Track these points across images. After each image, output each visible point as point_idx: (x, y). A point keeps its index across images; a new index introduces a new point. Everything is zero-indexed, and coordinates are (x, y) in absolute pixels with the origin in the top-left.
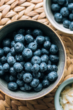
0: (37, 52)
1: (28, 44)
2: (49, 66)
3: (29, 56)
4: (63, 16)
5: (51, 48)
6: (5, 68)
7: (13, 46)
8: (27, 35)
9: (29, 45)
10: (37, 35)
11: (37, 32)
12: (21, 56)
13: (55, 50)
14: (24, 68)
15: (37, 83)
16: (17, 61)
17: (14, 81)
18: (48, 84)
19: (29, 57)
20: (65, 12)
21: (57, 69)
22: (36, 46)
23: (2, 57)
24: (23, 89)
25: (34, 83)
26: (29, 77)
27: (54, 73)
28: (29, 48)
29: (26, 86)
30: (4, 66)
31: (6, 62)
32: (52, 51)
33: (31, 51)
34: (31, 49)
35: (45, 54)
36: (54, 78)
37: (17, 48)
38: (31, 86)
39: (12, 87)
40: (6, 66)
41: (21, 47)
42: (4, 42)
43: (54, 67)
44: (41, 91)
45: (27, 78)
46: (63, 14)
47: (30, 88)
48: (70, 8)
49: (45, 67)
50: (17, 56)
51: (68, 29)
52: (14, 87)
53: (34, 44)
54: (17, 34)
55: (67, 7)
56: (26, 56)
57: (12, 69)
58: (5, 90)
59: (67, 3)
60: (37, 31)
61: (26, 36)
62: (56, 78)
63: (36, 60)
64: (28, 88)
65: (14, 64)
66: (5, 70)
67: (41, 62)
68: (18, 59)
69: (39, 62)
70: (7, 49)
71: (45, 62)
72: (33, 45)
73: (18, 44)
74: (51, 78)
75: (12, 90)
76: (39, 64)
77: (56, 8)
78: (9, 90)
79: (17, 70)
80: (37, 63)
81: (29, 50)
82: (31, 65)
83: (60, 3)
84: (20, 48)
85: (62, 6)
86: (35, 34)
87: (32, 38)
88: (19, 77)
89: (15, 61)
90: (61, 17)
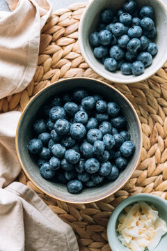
0: (90, 123)
1: (74, 116)
2: (117, 136)
3: (82, 133)
4: (117, 61)
6: (55, 165)
7: (53, 128)
8: (67, 104)
9: (76, 117)
10: (81, 99)
11: (79, 94)
12: (70, 139)
13: (116, 110)
14: (81, 153)
15: (108, 169)
16: (68, 148)
17: (75, 178)
18: (125, 163)
19: (82, 136)
20: (117, 53)
21: (130, 136)
22: (86, 115)
24: (91, 184)
25: (105, 170)
26: (94, 164)
27: (128, 144)
28: (77, 122)
30: (51, 164)
31: (51, 155)
32: (112, 112)
33: (82, 126)
35: (103, 120)
36: (130, 151)
37: (60, 129)
38: (101, 176)
39: (75, 189)
40: (54, 161)
41: (66, 124)
42: (36, 127)
43: (123, 134)
44: (118, 177)
45: (92, 166)
46: (116, 57)
47: (101, 179)
48: (123, 44)
49: (112, 141)
50: (63, 141)
51: (132, 76)
52: (78, 187)
53: (81, 113)
54: (51, 108)
55: (117, 44)
56: (78, 136)
57: (64, 162)
58: (66, 197)
59: (115, 39)
61: (65, 106)
62: (134, 150)
63: (94, 135)
65: (64, 155)
66: (55, 167)
67: (103, 134)
68: (67, 144)
69: (100, 136)
70: (45, 136)
71: (108, 133)
72: (81, 115)
73: (59, 122)
74: (126, 152)
75: (76, 192)
76: (102, 140)
77: (102, 52)
78: (72, 195)
79: (73, 161)
80: (98, 139)
81: (79, 124)
82: (91, 146)
83: (106, 44)
84: (65, 128)
85: (109, 47)
86: (77, 97)
87: (76, 106)
88: (79, 169)
89: (64, 150)
90: (115, 63)
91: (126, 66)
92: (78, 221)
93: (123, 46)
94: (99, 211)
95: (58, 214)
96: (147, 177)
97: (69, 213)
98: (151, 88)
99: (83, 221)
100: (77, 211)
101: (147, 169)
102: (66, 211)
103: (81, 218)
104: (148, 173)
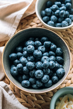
0: (45, 54)
2: (57, 64)
5: (57, 50)
6: (19, 67)
9: (39, 48)
12: (32, 57)
13: (60, 52)
15: (47, 78)
18: (57, 79)
22: (44, 48)
23: (15, 60)
24: (35, 86)
25: (45, 78)
27: (62, 69)
29: (38, 82)
32: (58, 52)
33: (40, 52)
34: (40, 50)
35: (52, 55)
39: (25, 84)
41: (33, 48)
45: (39, 73)
46: (54, 20)
47: (41, 84)
50: (28, 57)
52: (27, 84)
60: (44, 38)
61: (36, 42)
64: (40, 84)
68: (29, 59)
71: (53, 60)
72: (42, 48)
74: (60, 73)
79: (30, 67)
86: (43, 40)
89: (27, 61)
90: (53, 22)
91: (58, 24)
92: (32, 107)
93: (57, 15)
94: (45, 102)
95: (21, 103)
96: (71, 84)
97: (27, 103)
98: (71, 39)
99: (35, 107)
100: (32, 102)
101: (70, 79)
102: (26, 101)
103: (34, 106)
104: (71, 82)
